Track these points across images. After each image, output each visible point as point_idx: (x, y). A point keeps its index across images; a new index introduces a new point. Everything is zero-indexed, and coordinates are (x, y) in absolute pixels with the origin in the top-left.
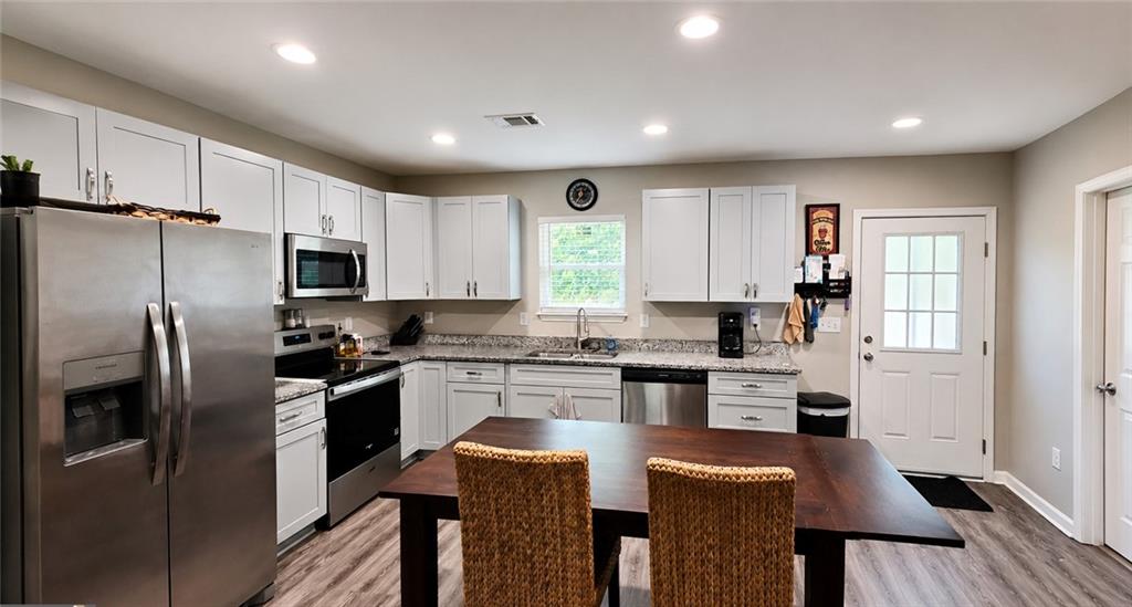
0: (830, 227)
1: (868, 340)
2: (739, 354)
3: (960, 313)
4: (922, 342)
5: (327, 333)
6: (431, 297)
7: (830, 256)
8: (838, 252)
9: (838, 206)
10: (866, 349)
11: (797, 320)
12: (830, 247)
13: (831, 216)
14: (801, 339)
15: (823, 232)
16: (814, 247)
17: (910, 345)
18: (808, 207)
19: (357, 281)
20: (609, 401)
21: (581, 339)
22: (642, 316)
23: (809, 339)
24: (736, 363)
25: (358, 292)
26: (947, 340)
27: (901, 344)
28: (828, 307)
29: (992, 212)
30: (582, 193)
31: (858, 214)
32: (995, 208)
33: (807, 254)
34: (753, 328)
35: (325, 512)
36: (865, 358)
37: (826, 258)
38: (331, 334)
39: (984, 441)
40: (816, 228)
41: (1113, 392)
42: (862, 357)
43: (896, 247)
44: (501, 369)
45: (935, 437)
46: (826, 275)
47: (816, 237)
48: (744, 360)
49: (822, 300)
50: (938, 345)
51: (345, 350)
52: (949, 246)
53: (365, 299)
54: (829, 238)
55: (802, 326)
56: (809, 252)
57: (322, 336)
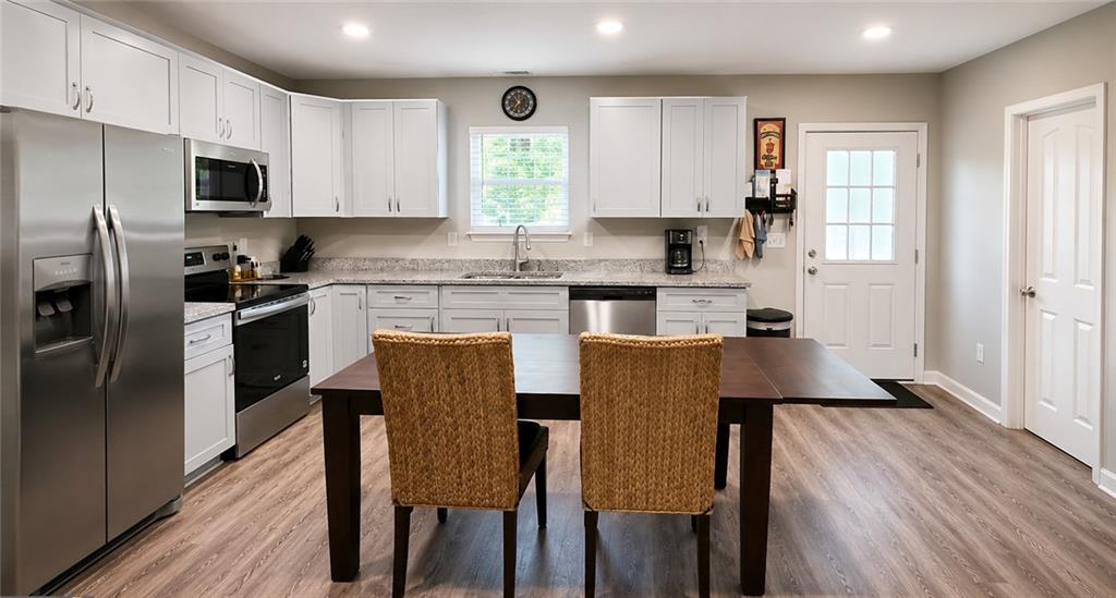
0: (776, 141)
1: (812, 254)
2: (688, 270)
3: (897, 225)
4: (860, 255)
5: (221, 255)
6: (342, 214)
7: (778, 171)
8: (783, 167)
9: (784, 120)
10: (811, 264)
11: (747, 235)
12: (777, 162)
13: (778, 130)
14: (750, 255)
15: (770, 147)
16: (763, 162)
17: (850, 258)
18: (756, 121)
19: (260, 195)
20: (556, 322)
21: (519, 261)
22: (586, 234)
23: (758, 254)
24: (684, 280)
25: (258, 207)
26: (884, 253)
27: (842, 256)
28: (775, 222)
29: (923, 127)
30: (519, 100)
31: (803, 127)
32: (926, 124)
33: (756, 168)
34: (700, 245)
35: (234, 444)
36: (810, 272)
37: (773, 172)
38: (225, 256)
39: (916, 346)
40: (764, 143)
41: (1032, 294)
42: (806, 271)
43: (837, 161)
44: (434, 292)
45: (875, 345)
46: (773, 190)
47: (763, 151)
48: (693, 276)
49: (769, 215)
50: (876, 257)
51: (242, 274)
52: (886, 160)
53: (266, 215)
54: (776, 152)
55: (752, 241)
56: (757, 166)
57: (216, 258)
